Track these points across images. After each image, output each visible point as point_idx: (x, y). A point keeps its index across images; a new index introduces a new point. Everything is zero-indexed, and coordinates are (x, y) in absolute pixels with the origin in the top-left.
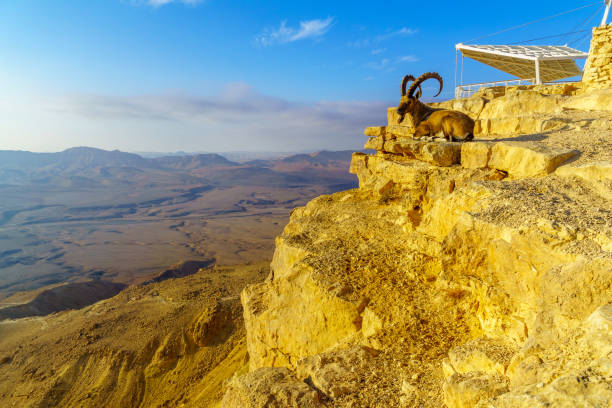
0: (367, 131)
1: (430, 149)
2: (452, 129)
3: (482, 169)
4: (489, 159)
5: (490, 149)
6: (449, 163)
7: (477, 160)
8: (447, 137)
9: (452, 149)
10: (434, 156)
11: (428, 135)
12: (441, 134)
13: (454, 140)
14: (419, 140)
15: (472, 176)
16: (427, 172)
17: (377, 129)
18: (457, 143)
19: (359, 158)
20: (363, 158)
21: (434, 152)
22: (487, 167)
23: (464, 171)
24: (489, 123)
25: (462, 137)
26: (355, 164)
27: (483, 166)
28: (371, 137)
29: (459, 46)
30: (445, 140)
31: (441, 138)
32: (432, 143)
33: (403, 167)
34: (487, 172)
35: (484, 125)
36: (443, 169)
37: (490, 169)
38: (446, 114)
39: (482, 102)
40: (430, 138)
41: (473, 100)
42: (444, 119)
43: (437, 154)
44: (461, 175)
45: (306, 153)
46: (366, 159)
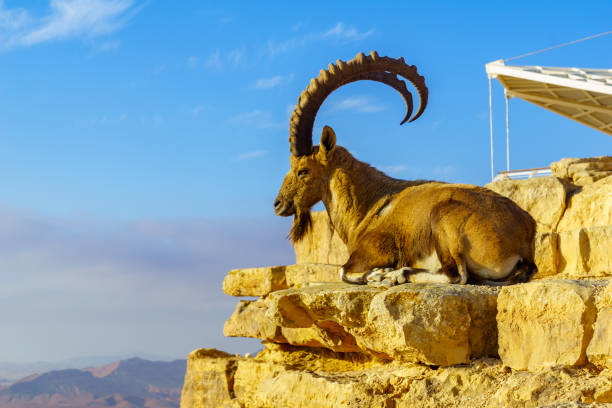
0: (230, 282)
1: (394, 306)
2: (465, 243)
3: (567, 370)
4: (588, 335)
5: (590, 303)
6: (462, 354)
7: (552, 339)
8: (450, 270)
9: (466, 306)
10: (408, 330)
11: (393, 266)
12: (432, 262)
13: (474, 278)
14: (363, 282)
15: (536, 394)
16: (388, 389)
17: (262, 275)
18: (484, 289)
19: (209, 365)
20: (220, 365)
21: (407, 318)
22: (585, 364)
23: (512, 381)
24: (585, 240)
25: (497, 271)
26: (194, 387)
27: (572, 359)
28: (244, 299)
29: (495, 69)
30: (443, 279)
31: (431, 273)
32: (401, 289)
33: (332, 386)
34: (587, 381)
35: (570, 249)
36: (441, 376)
37: (596, 370)
38: (445, 196)
39: (560, 191)
40: (397, 274)
41: (536, 186)
42: (438, 210)
43: (417, 321)
44: (500, 395)
45: (79, 366)
46: (231, 370)
